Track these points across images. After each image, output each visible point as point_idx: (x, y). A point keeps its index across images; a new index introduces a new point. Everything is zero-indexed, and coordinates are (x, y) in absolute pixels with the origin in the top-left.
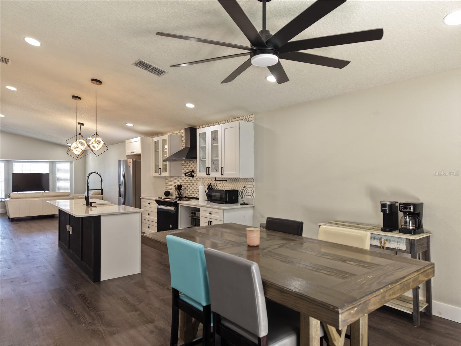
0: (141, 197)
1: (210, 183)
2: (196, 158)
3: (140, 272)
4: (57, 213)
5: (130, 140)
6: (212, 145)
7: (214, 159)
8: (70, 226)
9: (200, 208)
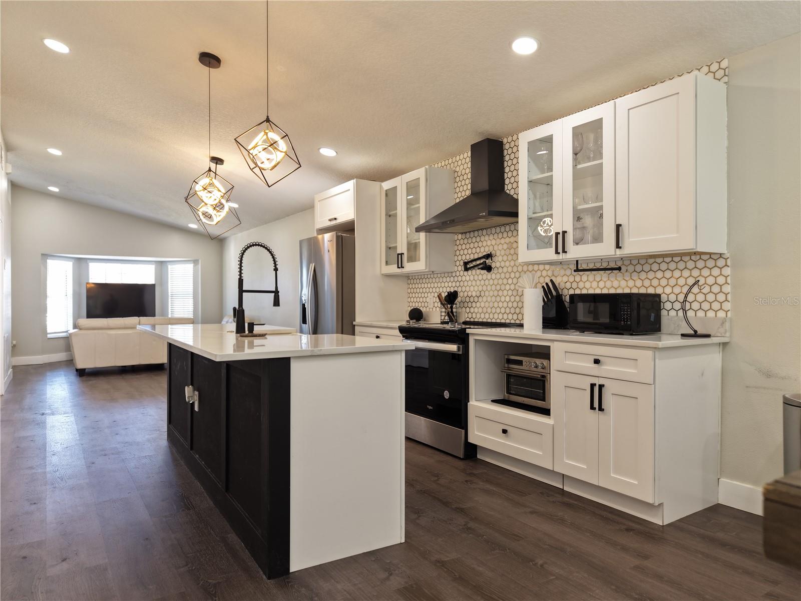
0: (354, 323)
1: (551, 281)
2: (516, 215)
3: (403, 541)
4: (162, 358)
5: (327, 191)
6: (575, 166)
7: (580, 207)
8: (194, 390)
9: (549, 347)
